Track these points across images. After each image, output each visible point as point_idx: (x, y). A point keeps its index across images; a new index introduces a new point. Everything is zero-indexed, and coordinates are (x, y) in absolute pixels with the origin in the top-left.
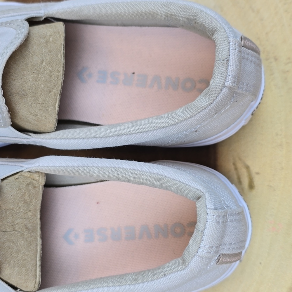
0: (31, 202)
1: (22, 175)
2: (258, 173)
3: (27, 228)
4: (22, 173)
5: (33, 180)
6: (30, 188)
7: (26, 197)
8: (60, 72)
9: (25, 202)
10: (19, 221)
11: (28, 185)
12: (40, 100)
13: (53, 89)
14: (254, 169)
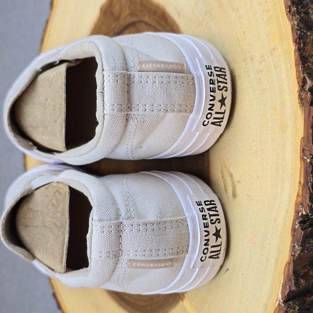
0: (58, 205)
1: (51, 185)
2: (239, 182)
3: (56, 225)
4: (52, 184)
5: (60, 189)
6: (57, 194)
7: (54, 202)
8: (62, 105)
9: (53, 205)
10: (48, 219)
11: (55, 193)
12: (49, 129)
13: (58, 119)
14: (236, 178)
